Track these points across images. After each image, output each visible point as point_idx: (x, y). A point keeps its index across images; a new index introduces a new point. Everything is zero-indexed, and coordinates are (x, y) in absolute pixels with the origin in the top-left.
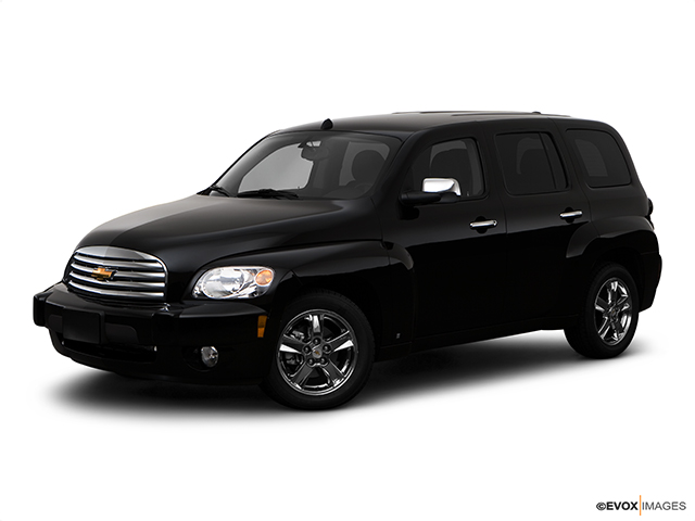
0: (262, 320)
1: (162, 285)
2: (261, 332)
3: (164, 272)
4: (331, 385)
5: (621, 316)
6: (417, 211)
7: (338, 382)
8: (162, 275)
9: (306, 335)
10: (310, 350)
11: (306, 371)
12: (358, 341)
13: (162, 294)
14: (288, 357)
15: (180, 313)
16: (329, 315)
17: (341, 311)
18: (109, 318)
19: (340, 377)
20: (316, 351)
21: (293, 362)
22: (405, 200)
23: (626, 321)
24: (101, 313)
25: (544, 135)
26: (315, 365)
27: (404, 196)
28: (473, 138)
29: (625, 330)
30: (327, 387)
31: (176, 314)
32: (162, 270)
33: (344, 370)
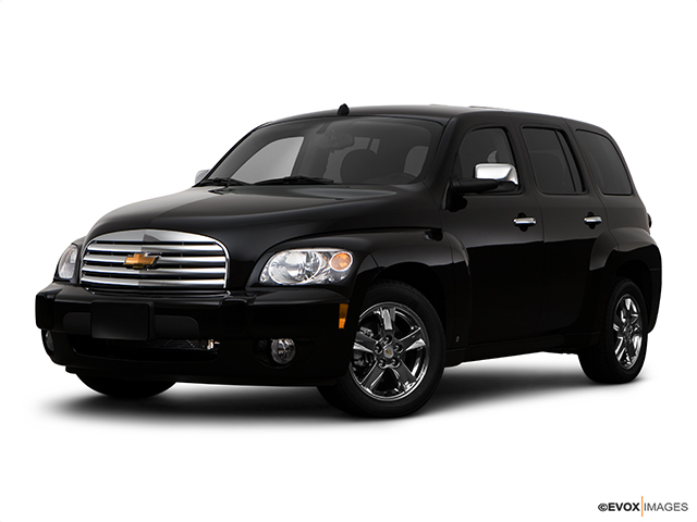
0: (344, 307)
1: (224, 270)
2: (342, 322)
3: (224, 255)
4: (402, 389)
5: (633, 336)
6: (466, 201)
7: (409, 387)
8: (222, 259)
9: (375, 332)
10: (381, 349)
11: (376, 372)
12: (430, 339)
13: (223, 282)
14: (357, 357)
15: (254, 300)
16: (402, 311)
17: (413, 305)
19: (411, 379)
20: (388, 351)
21: (361, 363)
22: (457, 188)
24: (150, 304)
25: (559, 133)
26: (387, 366)
27: (456, 184)
28: (504, 129)
29: (637, 353)
30: (398, 393)
31: (248, 300)
32: (221, 254)
33: (413, 373)
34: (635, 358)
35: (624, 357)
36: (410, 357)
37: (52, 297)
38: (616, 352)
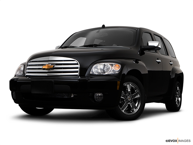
0: (119, 82)
1: (78, 70)
2: (118, 87)
5: (179, 98)
7: (135, 110)
8: (78, 66)
10: (127, 97)
11: (126, 105)
12: (141, 95)
13: (78, 73)
15: (90, 79)
16: (133, 85)
19: (136, 108)
24: (53, 81)
25: (160, 38)
26: (129, 103)
28: (150, 34)
30: (132, 112)
32: (77, 64)
34: (179, 104)
37: (16, 80)
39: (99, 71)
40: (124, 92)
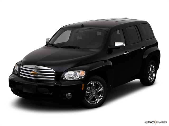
0: (83, 85)
1: (54, 76)
2: (83, 88)
4: (97, 101)
5: (153, 74)
7: (99, 100)
8: (54, 74)
9: (91, 88)
10: (92, 92)
11: (91, 97)
12: (104, 89)
13: (54, 79)
14: (86, 94)
15: (62, 85)
16: (97, 83)
17: (100, 81)
18: (39, 86)
19: (99, 98)
20: (94, 92)
21: (87, 95)
23: (154, 75)
24: (37, 85)
25: (135, 26)
26: (93, 96)
27: (110, 47)
28: (122, 29)
29: (154, 77)
31: (60, 85)
33: (100, 97)
34: (153, 79)
35: (151, 79)
36: (99, 93)
37: (13, 80)
38: (149, 78)
39: (71, 76)
40: (90, 88)
